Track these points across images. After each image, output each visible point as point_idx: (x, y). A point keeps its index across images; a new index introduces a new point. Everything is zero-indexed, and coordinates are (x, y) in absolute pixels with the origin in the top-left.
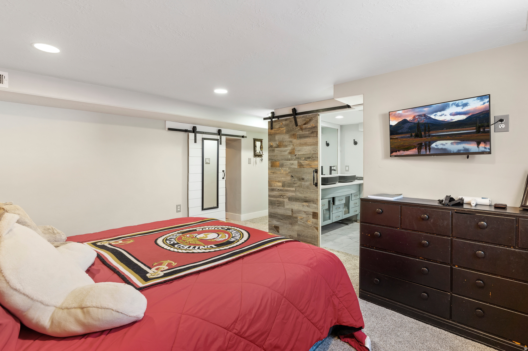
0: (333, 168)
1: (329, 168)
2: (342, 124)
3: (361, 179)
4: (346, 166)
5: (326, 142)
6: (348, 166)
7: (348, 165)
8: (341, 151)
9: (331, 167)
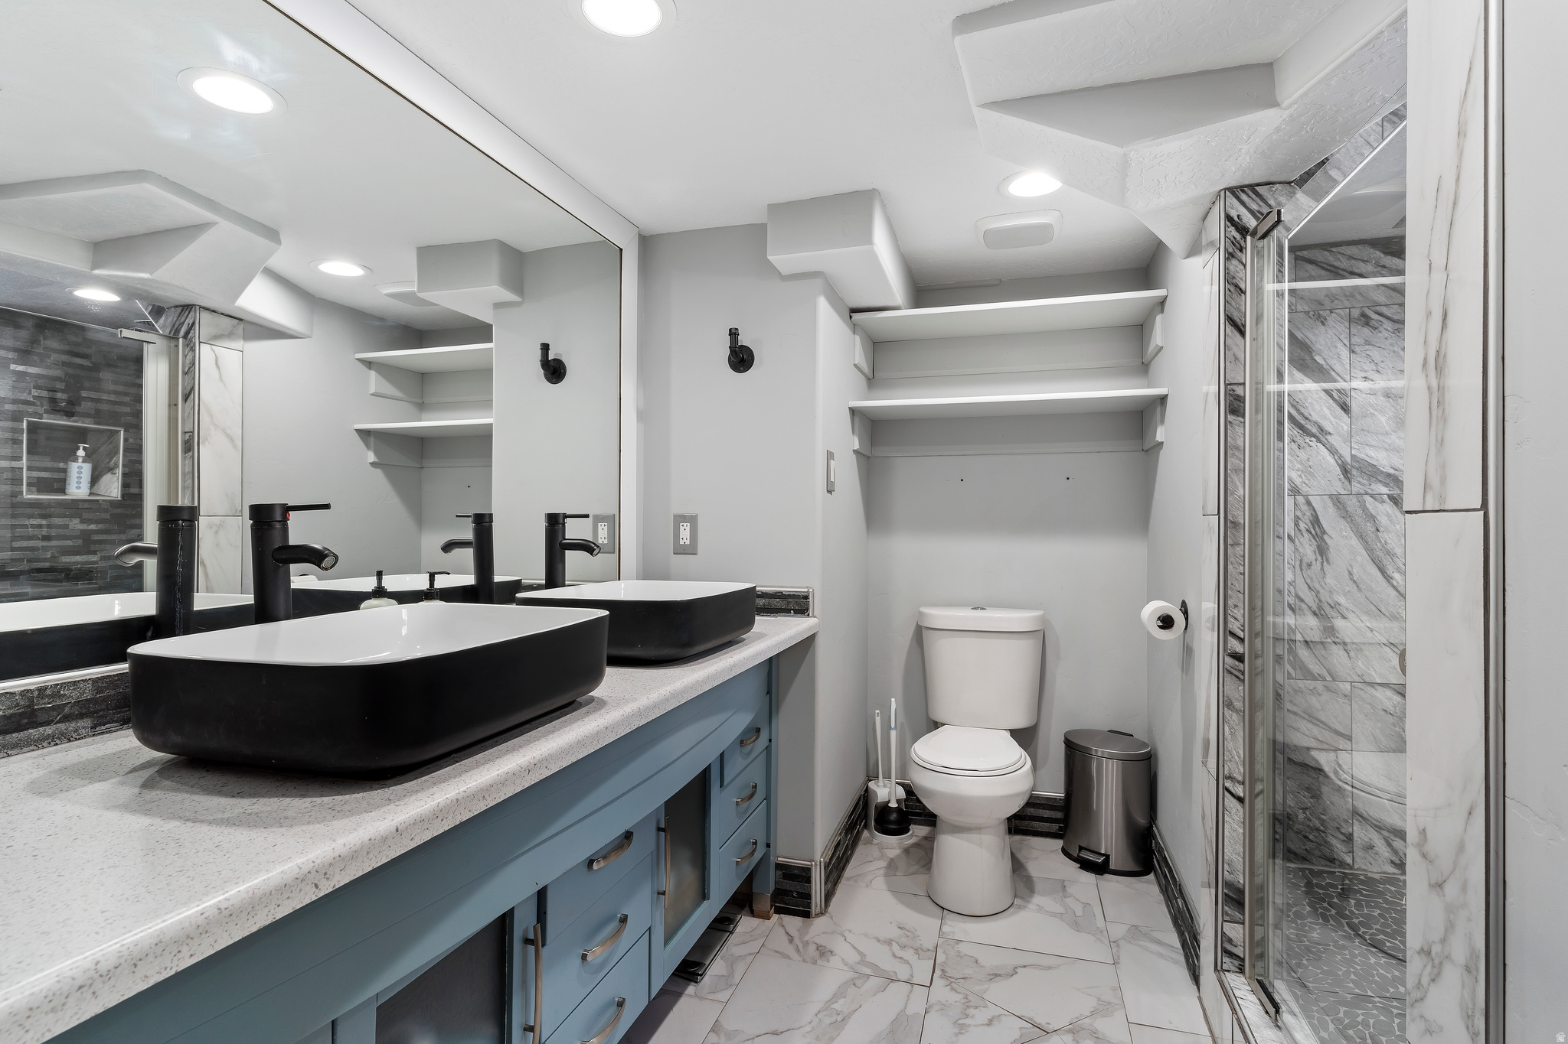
0: (574, 531)
1: (542, 525)
2: (656, 221)
3: (796, 604)
4: (680, 519)
5: (545, 348)
6: (692, 520)
7: (688, 511)
8: (642, 416)
9: (555, 522)
